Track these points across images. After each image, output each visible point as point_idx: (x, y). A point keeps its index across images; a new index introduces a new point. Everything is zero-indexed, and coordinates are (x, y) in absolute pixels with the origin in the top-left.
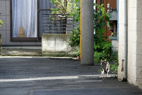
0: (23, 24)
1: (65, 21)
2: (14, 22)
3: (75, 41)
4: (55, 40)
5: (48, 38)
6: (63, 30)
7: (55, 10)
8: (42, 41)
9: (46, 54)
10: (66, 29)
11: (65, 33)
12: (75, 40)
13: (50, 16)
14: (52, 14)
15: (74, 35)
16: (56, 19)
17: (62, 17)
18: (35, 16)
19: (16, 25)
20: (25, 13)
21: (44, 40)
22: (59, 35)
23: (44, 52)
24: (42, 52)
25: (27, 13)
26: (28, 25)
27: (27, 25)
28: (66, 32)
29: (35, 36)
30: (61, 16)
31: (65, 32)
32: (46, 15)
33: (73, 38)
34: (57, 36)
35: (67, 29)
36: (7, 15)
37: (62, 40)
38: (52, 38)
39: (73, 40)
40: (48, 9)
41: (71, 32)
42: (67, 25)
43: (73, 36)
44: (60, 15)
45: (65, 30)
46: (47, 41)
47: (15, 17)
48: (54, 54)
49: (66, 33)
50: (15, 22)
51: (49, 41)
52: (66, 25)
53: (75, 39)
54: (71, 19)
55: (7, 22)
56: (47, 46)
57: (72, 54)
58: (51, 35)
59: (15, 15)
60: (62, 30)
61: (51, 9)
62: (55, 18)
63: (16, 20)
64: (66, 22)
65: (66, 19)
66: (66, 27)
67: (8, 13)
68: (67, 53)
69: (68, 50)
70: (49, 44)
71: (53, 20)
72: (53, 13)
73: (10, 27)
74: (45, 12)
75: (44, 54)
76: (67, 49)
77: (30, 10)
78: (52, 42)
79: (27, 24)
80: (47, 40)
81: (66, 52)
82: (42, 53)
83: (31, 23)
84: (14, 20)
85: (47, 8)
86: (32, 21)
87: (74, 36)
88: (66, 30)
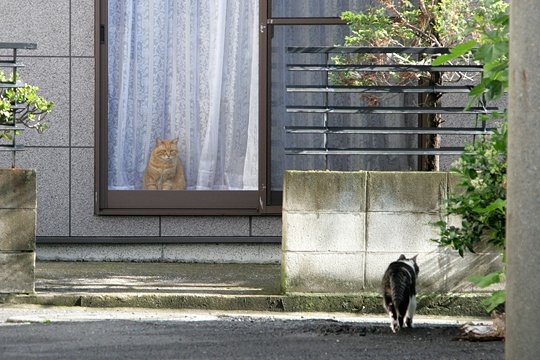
0: (171, 109)
1: (430, 90)
2: (116, 94)
3: (481, 219)
4: (367, 211)
5: (322, 196)
6: (421, 147)
7: (366, 23)
8: (284, 213)
9: (307, 295)
10: (433, 137)
11: (431, 167)
12: (479, 210)
13: (336, 59)
14: (348, 50)
15: (474, 182)
16: (374, 81)
17: (414, 63)
18: (251, 60)
19: (131, 113)
20: (187, 44)
21: (299, 207)
22: (391, 179)
23: (297, 283)
24: (287, 282)
25: (199, 41)
26: (203, 115)
27: (199, 112)
28: (438, 158)
29: (249, 180)
30: (403, 60)
31: (432, 158)
32: (310, 50)
33: (471, 202)
34: (381, 185)
35: (438, 138)
36: (74, 52)
37: (411, 208)
38: (345, 195)
39: (469, 209)
40: (327, 13)
41: (458, 163)
42: (440, 116)
43: (466, 184)
44: (399, 51)
45: (432, 147)
46: (313, 215)
47: (126, 66)
48: (360, 294)
49: (438, 165)
50: (124, 95)
51: (327, 217)
52: (433, 116)
53: (483, 206)
54: (465, 76)
55: (76, 100)
56: (313, 246)
57: (471, 295)
58: (338, 179)
59: (127, 52)
60: (415, 143)
61: (346, 15)
62: (367, 73)
63: (131, 86)
64: (435, 97)
65: (437, 75)
66: (434, 125)
67: (85, 43)
68: (443, 291)
69: (449, 269)
70: (328, 235)
71: (357, 83)
72: (353, 39)
73: (92, 128)
74: (306, 37)
75: (296, 297)
76: (441, 266)
77: (218, 24)
78: (349, 222)
79: (198, 108)
80: (318, 207)
81: (437, 285)
82: (282, 291)
83: (223, 101)
84: (117, 86)
85: (322, 11)
86: (231, 90)
87: (471, 189)
88: (438, 146)
